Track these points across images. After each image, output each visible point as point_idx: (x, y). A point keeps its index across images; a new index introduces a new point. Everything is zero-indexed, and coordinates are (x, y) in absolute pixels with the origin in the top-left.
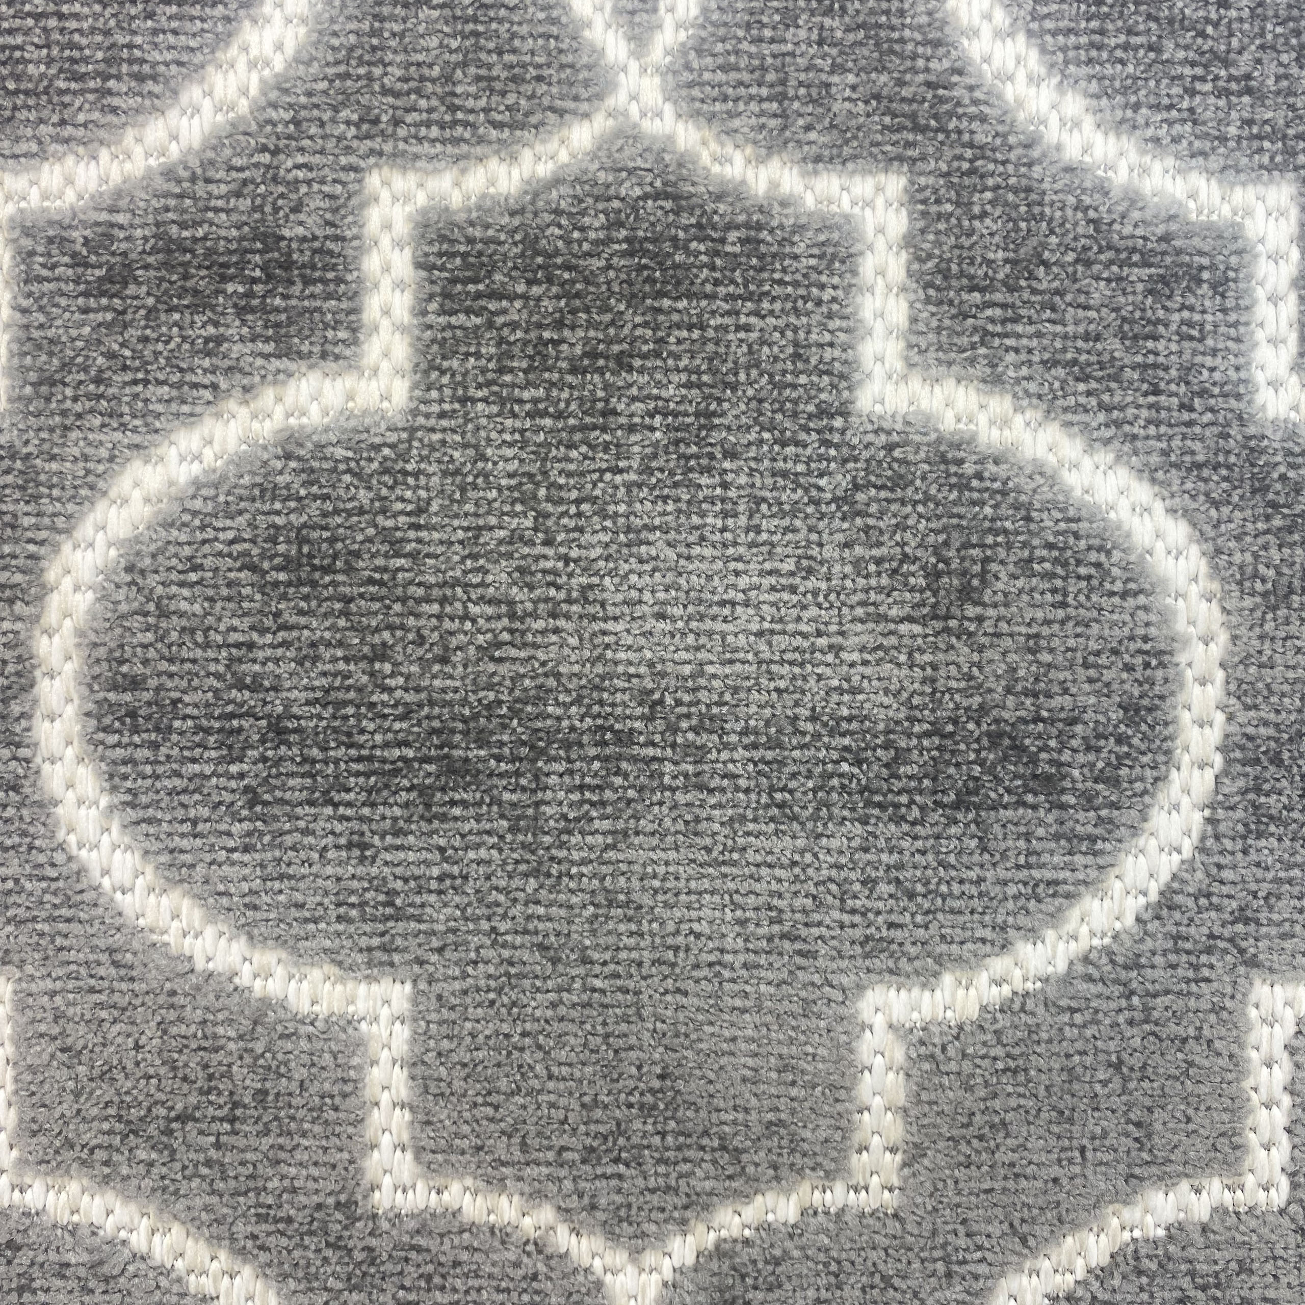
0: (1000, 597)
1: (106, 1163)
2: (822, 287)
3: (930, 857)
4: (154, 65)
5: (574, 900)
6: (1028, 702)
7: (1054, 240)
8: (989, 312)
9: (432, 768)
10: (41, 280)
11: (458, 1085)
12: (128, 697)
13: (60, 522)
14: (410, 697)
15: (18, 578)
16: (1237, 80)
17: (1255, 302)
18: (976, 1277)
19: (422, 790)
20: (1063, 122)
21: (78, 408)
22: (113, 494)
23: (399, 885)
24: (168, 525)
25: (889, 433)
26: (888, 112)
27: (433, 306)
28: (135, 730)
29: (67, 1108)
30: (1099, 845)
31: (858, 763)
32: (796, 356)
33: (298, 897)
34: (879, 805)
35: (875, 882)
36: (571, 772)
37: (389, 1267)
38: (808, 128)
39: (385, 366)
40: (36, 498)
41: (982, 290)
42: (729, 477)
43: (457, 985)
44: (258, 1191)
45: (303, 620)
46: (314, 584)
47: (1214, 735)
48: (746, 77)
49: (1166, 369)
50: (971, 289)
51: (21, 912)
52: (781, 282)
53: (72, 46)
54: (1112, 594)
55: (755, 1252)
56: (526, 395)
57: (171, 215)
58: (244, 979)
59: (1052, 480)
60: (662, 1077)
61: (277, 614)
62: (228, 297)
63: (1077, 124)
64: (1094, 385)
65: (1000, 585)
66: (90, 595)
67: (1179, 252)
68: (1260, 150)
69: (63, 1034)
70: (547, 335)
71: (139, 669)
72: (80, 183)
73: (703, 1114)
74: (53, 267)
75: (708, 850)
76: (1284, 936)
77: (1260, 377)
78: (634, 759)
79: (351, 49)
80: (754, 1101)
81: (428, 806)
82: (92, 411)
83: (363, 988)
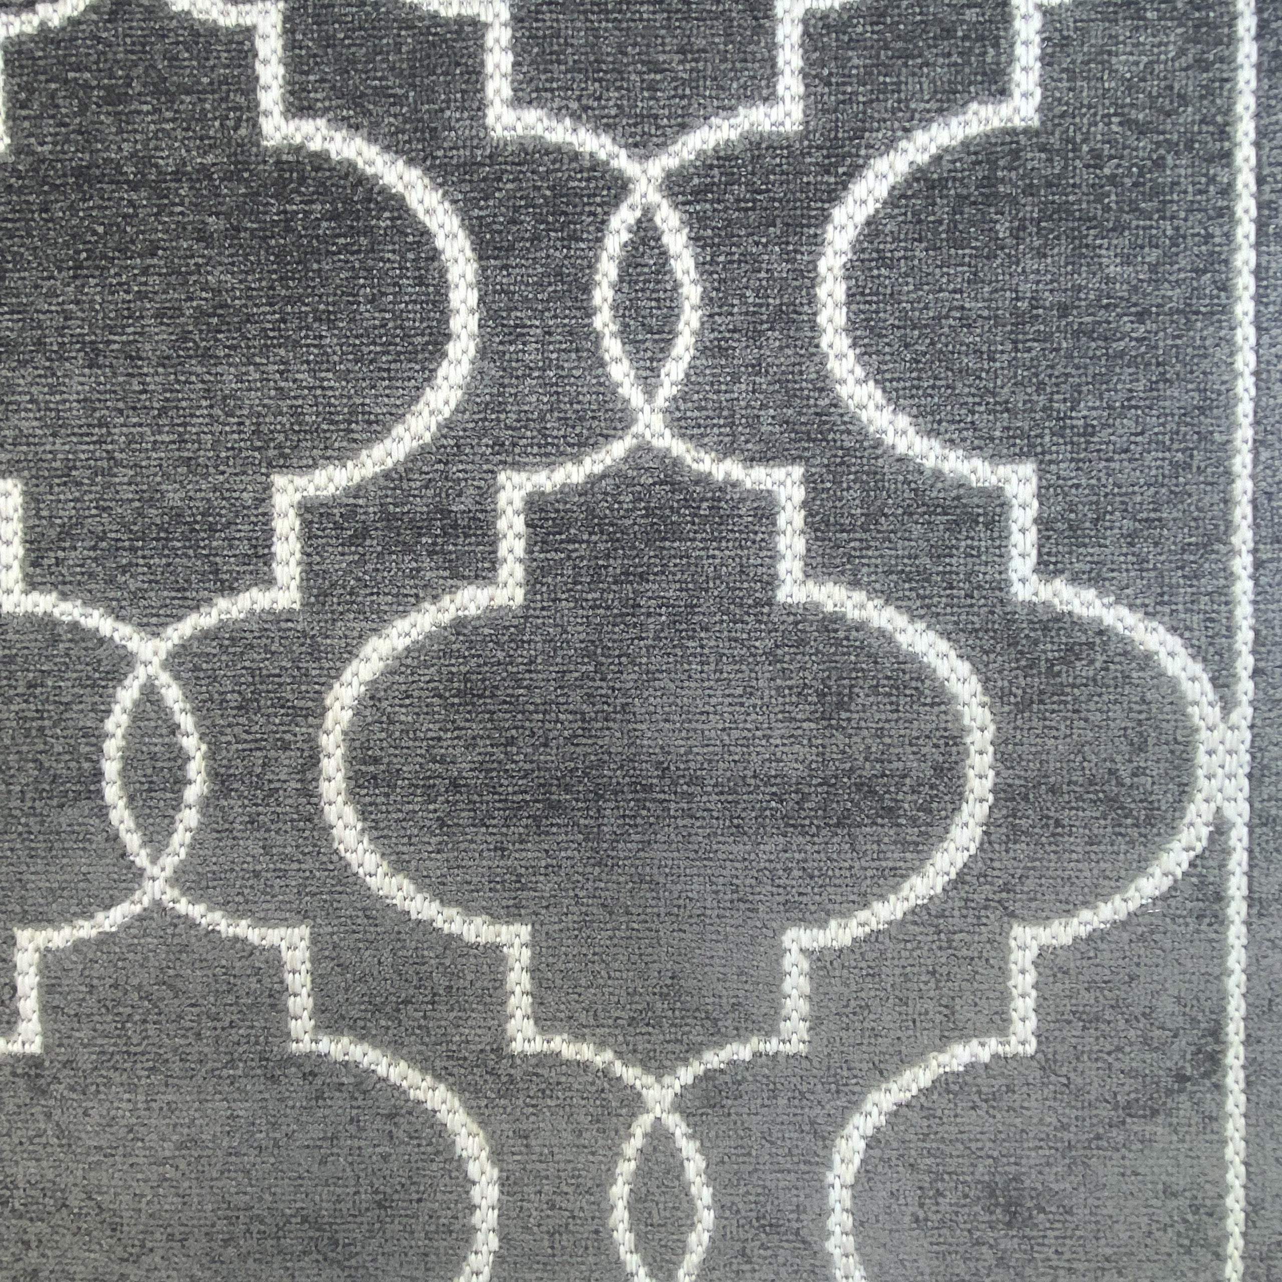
0: (860, 707)
1: (363, 1028)
2: (756, 533)
3: (822, 855)
4: (376, 415)
5: (621, 879)
6: (878, 766)
7: (890, 501)
8: (852, 544)
9: (540, 806)
10: (317, 537)
11: (558, 982)
12: (372, 768)
13: (333, 673)
14: (528, 766)
15: (310, 704)
16: (1000, 404)
17: (1010, 534)
18: (854, 1093)
19: (535, 818)
20: (896, 432)
21: (341, 609)
22: (361, 656)
23: (523, 870)
24: (392, 673)
25: (795, 615)
26: (793, 431)
27: (537, 548)
28: (376, 786)
29: (341, 997)
30: (920, 847)
31: (781, 802)
32: (742, 572)
33: (468, 878)
34: (793, 826)
35: (791, 869)
36: (618, 808)
37: (521, 1085)
38: (747, 442)
39: (511, 582)
40: (319, 659)
41: (848, 532)
42: (705, 642)
43: (557, 927)
44: (448, 1043)
45: (467, 724)
46: (474, 704)
47: (989, 783)
48: (711, 413)
49: (957, 574)
50: (842, 531)
51: (314, 889)
52: (732, 531)
53: (330, 405)
54: (925, 705)
55: (727, 1078)
56: (590, 596)
57: (389, 500)
58: (439, 924)
59: (890, 640)
60: (672, 978)
61: (454, 722)
62: (423, 545)
63: (904, 433)
64: (914, 585)
65: (860, 701)
66: (350, 713)
67: (965, 506)
68: (1014, 445)
69: (339, 956)
70: (601, 562)
71: (378, 753)
72: (337, 481)
73: (696, 998)
74: (323, 530)
75: (696, 852)
76: (1031, 900)
77: (1014, 577)
78: (654, 800)
79: (487, 404)
80: (724, 992)
81: (538, 827)
82: (348, 610)
83: (504, 927)
